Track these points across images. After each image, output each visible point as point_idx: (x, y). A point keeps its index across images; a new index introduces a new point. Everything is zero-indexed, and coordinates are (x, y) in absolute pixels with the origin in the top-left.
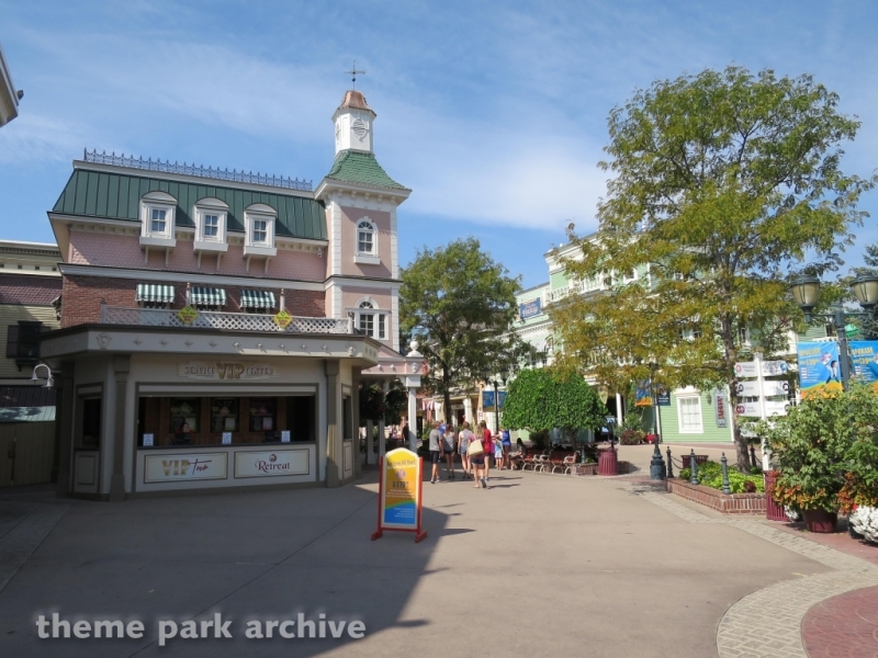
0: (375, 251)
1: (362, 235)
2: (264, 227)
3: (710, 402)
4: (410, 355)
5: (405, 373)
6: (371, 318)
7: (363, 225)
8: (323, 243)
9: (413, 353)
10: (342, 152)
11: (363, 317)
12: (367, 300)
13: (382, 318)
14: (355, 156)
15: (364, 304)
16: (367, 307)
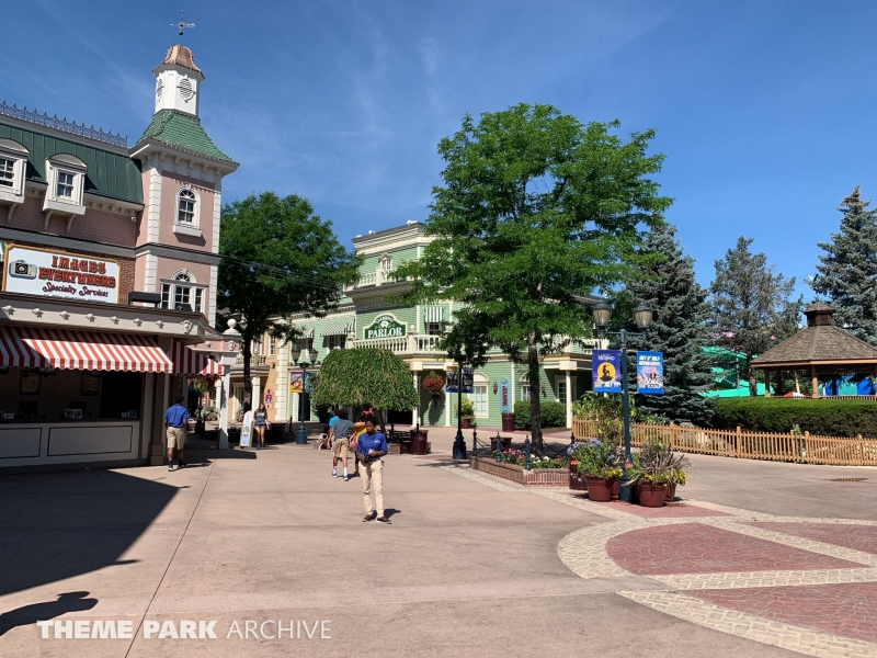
0: (196, 221)
1: (183, 204)
2: (70, 181)
3: (495, 391)
4: (227, 332)
5: (221, 350)
6: (187, 291)
7: (185, 192)
8: (139, 207)
9: (231, 331)
10: (163, 111)
11: (178, 290)
12: (184, 272)
13: (199, 292)
14: (179, 117)
15: (181, 276)
16: (183, 280)
